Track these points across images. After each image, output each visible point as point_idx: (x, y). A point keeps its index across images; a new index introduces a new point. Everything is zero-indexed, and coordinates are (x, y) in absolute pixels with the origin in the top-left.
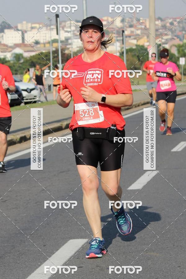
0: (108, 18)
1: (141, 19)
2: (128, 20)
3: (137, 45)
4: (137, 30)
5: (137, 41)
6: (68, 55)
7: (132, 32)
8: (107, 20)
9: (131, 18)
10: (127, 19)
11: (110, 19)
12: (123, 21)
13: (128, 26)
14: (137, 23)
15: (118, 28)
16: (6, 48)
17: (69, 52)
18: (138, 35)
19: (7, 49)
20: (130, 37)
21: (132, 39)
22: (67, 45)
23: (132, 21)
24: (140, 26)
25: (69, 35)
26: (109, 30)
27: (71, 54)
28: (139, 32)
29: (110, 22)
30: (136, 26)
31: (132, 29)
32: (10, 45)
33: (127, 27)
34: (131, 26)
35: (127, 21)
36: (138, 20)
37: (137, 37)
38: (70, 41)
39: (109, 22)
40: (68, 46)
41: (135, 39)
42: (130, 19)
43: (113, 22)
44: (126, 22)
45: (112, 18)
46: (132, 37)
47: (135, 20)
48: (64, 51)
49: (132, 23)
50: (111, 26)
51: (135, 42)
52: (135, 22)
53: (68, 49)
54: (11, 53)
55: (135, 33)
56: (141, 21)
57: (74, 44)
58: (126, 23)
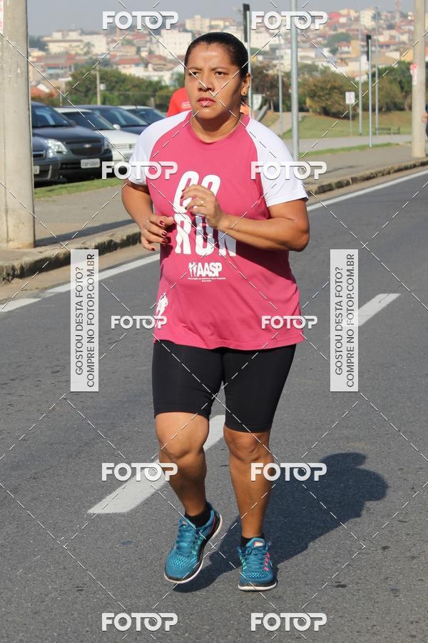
0: (349, 12)
1: (410, 13)
2: (386, 16)
3: (399, 62)
4: (402, 34)
5: (401, 55)
6: (273, 77)
7: (392, 37)
8: (348, 16)
9: (391, 12)
10: (384, 14)
11: (353, 14)
12: (376, 17)
13: (385, 26)
14: (402, 22)
15: (366, 29)
16: (163, 62)
17: (276, 72)
18: (404, 43)
19: (165, 65)
20: (388, 46)
21: (391, 51)
22: (274, 59)
23: (393, 18)
24: (407, 28)
25: (275, 41)
26: (351, 33)
27: (278, 76)
28: (405, 38)
29: (353, 19)
30: (400, 27)
31: (393, 32)
32: (170, 57)
33: (383, 29)
34: (391, 27)
35: (383, 17)
36: (404, 16)
37: (401, 47)
38: (278, 53)
39: (351, 19)
40: (275, 62)
41: (396, 50)
42: (389, 15)
43: (357, 19)
44: (381, 19)
45: (356, 12)
46: (392, 48)
47: (398, 16)
48: (267, 70)
49: (393, 22)
50: (354, 27)
51: (396, 55)
52: (398, 19)
53: (275, 66)
54: (171, 72)
55: (397, 40)
56: (410, 18)
57: (285, 57)
58: (382, 22)
